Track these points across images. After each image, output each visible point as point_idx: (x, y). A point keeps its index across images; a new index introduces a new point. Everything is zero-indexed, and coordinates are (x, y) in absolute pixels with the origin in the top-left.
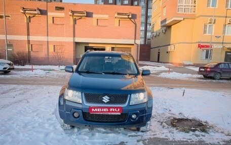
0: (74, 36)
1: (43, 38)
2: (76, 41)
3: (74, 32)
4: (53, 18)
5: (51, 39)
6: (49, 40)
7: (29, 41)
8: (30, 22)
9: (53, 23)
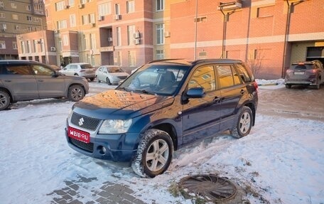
0: (287, 32)
1: (242, 41)
2: (289, 41)
3: (288, 25)
4: (258, 9)
5: (252, 41)
6: (249, 43)
7: (224, 47)
8: (228, 20)
9: (258, 16)
